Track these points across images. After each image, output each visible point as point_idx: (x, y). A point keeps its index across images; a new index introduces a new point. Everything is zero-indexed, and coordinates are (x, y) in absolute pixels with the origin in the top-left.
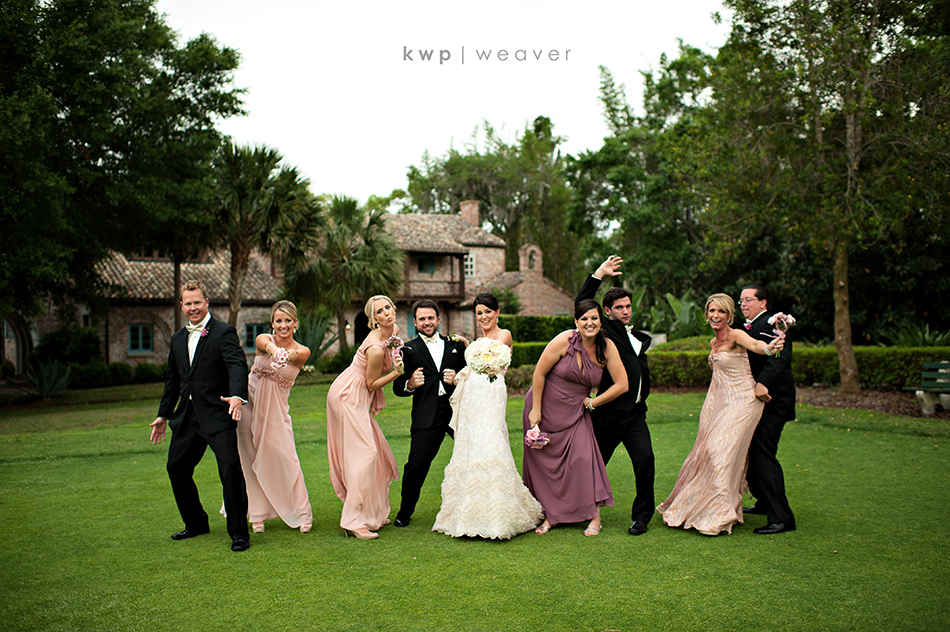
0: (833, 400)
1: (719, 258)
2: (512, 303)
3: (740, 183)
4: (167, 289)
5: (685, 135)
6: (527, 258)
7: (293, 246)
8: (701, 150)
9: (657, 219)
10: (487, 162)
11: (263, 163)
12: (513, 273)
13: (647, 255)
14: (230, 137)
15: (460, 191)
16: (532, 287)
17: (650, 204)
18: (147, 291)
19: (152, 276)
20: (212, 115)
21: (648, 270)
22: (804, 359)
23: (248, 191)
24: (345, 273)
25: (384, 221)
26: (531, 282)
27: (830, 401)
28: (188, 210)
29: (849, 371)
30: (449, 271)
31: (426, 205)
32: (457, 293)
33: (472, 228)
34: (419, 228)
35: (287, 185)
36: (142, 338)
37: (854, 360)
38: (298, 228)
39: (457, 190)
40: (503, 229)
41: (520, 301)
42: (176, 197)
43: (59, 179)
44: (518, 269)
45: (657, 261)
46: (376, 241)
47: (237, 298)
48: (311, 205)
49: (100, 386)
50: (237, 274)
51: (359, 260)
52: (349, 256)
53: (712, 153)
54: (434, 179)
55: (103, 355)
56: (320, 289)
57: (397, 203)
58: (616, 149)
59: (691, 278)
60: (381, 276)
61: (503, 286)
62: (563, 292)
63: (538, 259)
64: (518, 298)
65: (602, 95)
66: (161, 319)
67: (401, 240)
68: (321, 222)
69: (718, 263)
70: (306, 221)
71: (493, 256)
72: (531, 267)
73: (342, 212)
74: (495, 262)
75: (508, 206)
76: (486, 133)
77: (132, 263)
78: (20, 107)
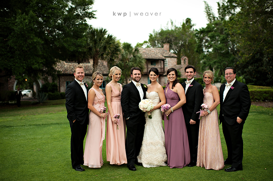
1: (244, 60)
2: (179, 74)
3: (251, 35)
5: (233, 20)
6: (184, 61)
7: (111, 58)
8: (238, 25)
9: (224, 48)
10: (171, 32)
11: (102, 33)
12: (179, 65)
13: (220, 59)
15: (163, 41)
17: (221, 44)
18: (71, 71)
19: (72, 67)
20: (86, 19)
21: (220, 64)
23: (97, 42)
24: (127, 66)
25: (139, 50)
28: (79, 48)
30: (160, 65)
31: (154, 45)
32: (163, 71)
33: (167, 52)
34: (151, 52)
35: (109, 40)
38: (112, 52)
40: (177, 52)
41: (181, 73)
42: (75, 44)
44: (181, 64)
45: (223, 61)
46: (136, 56)
48: (116, 45)
49: (58, 99)
50: (94, 66)
51: (131, 62)
52: (129, 61)
53: (242, 26)
54: (156, 37)
55: (59, 90)
57: (145, 45)
58: (211, 27)
59: (234, 66)
63: (187, 61)
65: (206, 11)
67: (145, 56)
68: (119, 50)
69: (243, 62)
70: (115, 50)
71: (173, 60)
72: (185, 63)
73: (126, 47)
74: (174, 62)
75: (178, 45)
76: (171, 23)
77: (67, 63)
78: (26, 17)
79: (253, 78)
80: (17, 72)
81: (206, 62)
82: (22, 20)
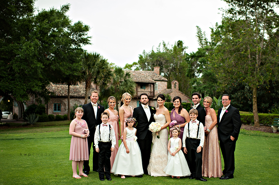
0: (252, 128)
2: (169, 98)
4: (65, 93)
6: (174, 85)
7: (104, 82)
10: (162, 55)
11: (95, 58)
12: (170, 89)
13: (210, 85)
14: (86, 51)
15: (154, 63)
16: (175, 94)
18: (59, 93)
19: (61, 89)
20: (81, 44)
22: (246, 117)
23: (91, 66)
24: (118, 90)
25: (130, 74)
26: (175, 92)
27: (251, 128)
28: (74, 72)
29: (256, 120)
30: (150, 88)
31: (143, 67)
32: (152, 95)
33: (157, 75)
34: (141, 75)
35: (102, 65)
36: (58, 108)
37: (258, 118)
38: (105, 77)
39: (153, 63)
40: (168, 75)
42: (71, 68)
43: (41, 64)
44: (171, 88)
45: (213, 87)
46: (127, 80)
47: (87, 97)
48: (109, 70)
49: (45, 121)
50: (87, 90)
51: (122, 86)
52: (119, 85)
54: (146, 60)
56: (111, 94)
57: (134, 66)
58: (202, 52)
60: (129, 91)
61: (166, 93)
62: (185, 95)
63: (177, 85)
64: (171, 97)
65: (198, 35)
66: (63, 102)
67: (135, 79)
68: (112, 75)
70: (107, 75)
71: (164, 84)
72: (175, 87)
73: (118, 72)
74: (164, 86)
75: (168, 68)
76: (163, 45)
77: (54, 85)
78: (31, 45)
79: (240, 104)
80: (18, 94)
81: (196, 88)
82: (28, 47)
